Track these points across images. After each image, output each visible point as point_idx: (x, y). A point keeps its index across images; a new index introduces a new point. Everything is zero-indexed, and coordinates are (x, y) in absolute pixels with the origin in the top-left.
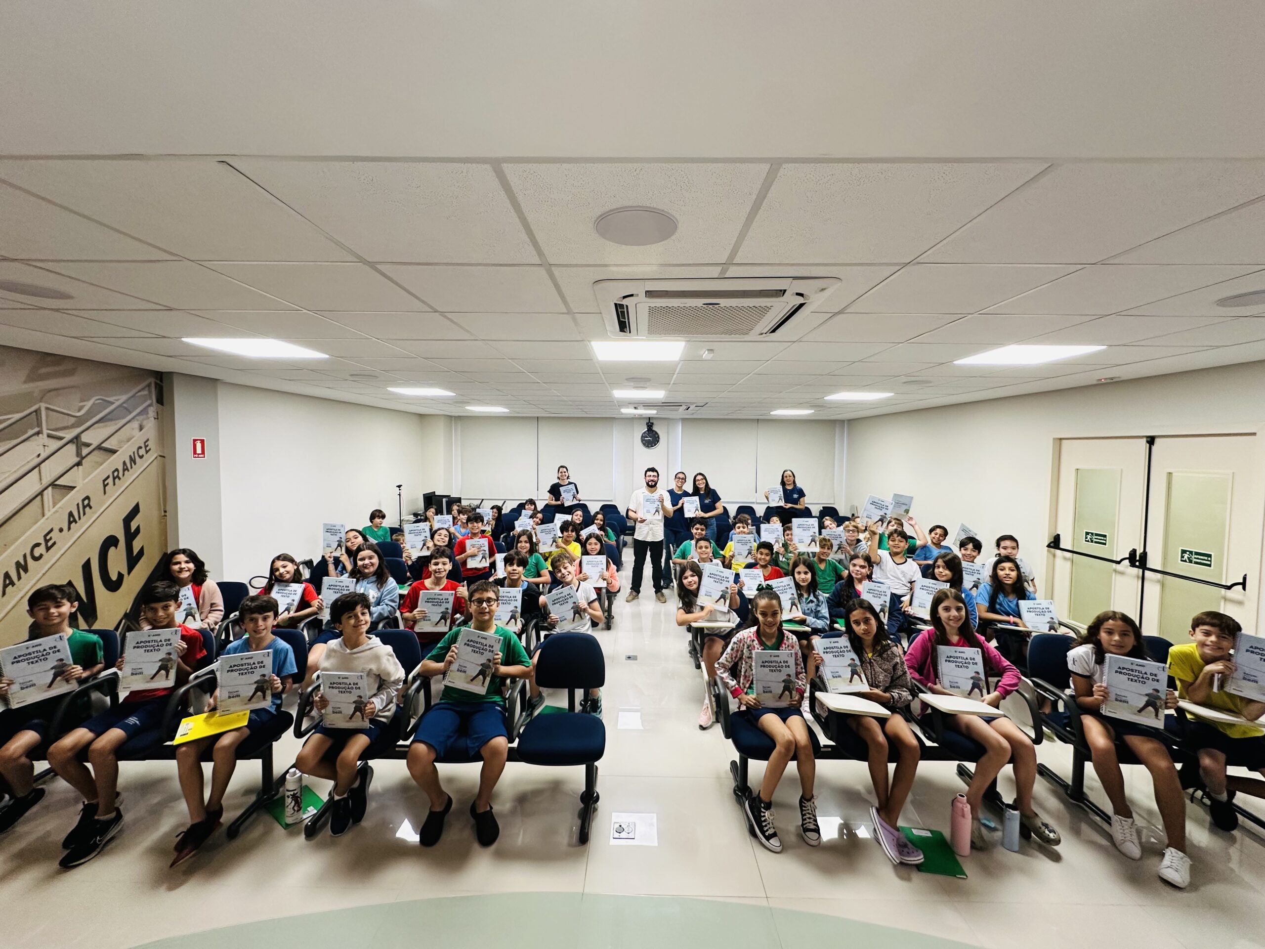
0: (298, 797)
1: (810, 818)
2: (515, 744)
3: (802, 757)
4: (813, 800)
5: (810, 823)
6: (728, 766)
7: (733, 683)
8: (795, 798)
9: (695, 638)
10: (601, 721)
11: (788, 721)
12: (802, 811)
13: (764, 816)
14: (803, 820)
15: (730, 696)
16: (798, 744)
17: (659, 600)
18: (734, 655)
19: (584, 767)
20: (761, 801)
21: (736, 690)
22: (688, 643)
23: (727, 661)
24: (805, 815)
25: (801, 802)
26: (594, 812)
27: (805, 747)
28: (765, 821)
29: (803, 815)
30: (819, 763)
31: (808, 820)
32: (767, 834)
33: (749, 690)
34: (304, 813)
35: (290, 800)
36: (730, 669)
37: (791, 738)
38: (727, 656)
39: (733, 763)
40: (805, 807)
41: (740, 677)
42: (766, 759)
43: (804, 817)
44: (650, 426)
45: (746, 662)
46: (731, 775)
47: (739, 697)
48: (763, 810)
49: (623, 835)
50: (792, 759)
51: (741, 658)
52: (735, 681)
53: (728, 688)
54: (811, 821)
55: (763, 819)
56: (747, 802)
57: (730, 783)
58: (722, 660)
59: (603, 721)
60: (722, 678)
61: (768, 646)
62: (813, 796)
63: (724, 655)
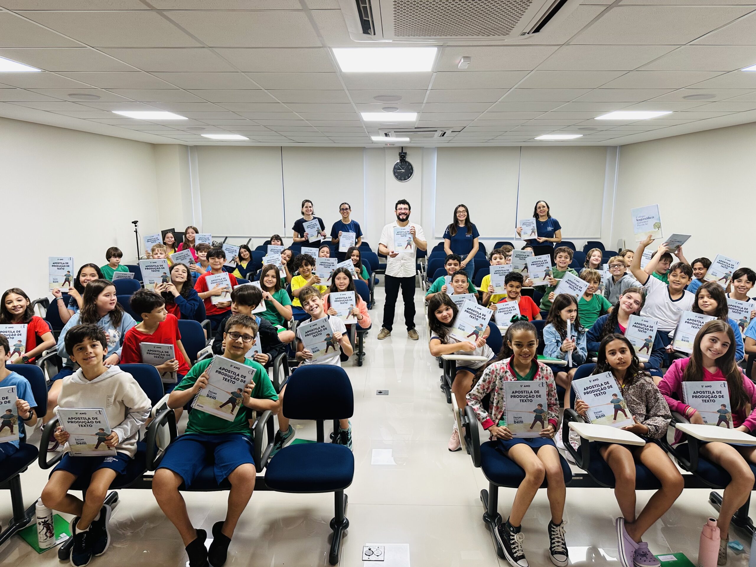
0: (49, 524)
1: (558, 542)
2: (263, 474)
3: (553, 483)
4: (562, 525)
5: (558, 546)
6: (479, 495)
7: (485, 415)
8: (544, 523)
9: (447, 372)
10: (351, 452)
11: (540, 451)
12: (551, 535)
13: (514, 539)
14: (552, 543)
15: (480, 428)
16: (548, 473)
17: (411, 337)
18: (486, 387)
19: (333, 493)
20: (510, 526)
21: (487, 421)
22: (440, 378)
23: (478, 392)
24: (554, 539)
25: (550, 527)
26: (343, 537)
27: (556, 474)
28: (513, 544)
29: (552, 539)
30: (570, 491)
31: (557, 544)
32: (515, 555)
33: (501, 421)
34: (57, 539)
35: (41, 527)
36: (482, 400)
37: (541, 467)
38: (479, 387)
39: (484, 492)
40: (554, 531)
41: (492, 409)
42: (517, 487)
43: (553, 541)
44: (403, 156)
45: (499, 394)
46: (481, 504)
47: (490, 428)
48: (512, 534)
49: (372, 557)
50: (542, 487)
51: (493, 390)
52: (487, 413)
53: (479, 420)
54: (559, 544)
55: (512, 542)
56: (497, 528)
57: (480, 510)
58: (474, 391)
59: (353, 453)
60: (473, 410)
61: (522, 377)
62: (562, 521)
63: (476, 387)
